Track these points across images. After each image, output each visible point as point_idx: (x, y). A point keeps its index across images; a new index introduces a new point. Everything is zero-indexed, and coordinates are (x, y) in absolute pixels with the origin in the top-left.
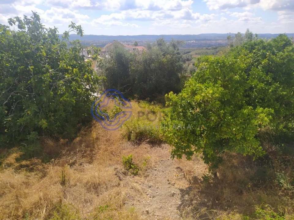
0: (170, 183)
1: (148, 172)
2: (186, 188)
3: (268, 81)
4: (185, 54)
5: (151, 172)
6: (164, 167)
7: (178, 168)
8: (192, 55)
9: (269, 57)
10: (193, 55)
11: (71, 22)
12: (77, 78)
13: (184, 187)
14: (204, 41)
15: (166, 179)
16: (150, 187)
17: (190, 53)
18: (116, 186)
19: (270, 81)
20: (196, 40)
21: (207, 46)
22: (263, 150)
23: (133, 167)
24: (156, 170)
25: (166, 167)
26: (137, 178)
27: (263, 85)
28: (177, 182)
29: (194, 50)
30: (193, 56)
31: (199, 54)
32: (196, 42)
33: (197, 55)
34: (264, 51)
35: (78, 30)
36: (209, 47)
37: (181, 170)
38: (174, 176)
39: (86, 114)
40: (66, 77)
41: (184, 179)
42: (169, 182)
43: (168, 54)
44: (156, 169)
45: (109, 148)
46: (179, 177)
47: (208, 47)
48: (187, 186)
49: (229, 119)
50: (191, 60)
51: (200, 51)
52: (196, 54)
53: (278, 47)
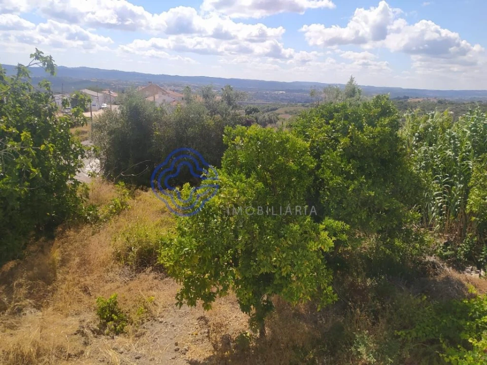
0: (179, 349)
1: (144, 328)
2: (204, 360)
3: (348, 173)
4: (268, 111)
5: (150, 327)
6: (177, 316)
7: (202, 318)
8: (279, 114)
9: (352, 134)
10: (282, 114)
11: (35, 50)
12: (29, 149)
13: (201, 357)
14: (300, 93)
15: (174, 342)
16: (138, 358)
17: (277, 111)
18: (76, 355)
19: (352, 173)
20: (287, 91)
21: (303, 101)
22: (334, 293)
23: (115, 317)
24: (161, 322)
25: (180, 317)
26: (119, 339)
27: (339, 180)
28: (193, 347)
29: (283, 106)
30: (279, 116)
31: (291, 113)
32: (288, 93)
33: (288, 115)
34: (346, 123)
35: (46, 63)
36: (307, 103)
37: (207, 322)
38: (189, 334)
39: (54, 213)
40: (9, 146)
41: (206, 340)
42: (176, 347)
43: (218, 113)
44: (161, 320)
45: (82, 280)
46: (200, 337)
47: (305, 102)
48: (207, 355)
49: (267, 240)
50: (277, 122)
51: (292, 109)
52: (286, 113)
53: (370, 116)
